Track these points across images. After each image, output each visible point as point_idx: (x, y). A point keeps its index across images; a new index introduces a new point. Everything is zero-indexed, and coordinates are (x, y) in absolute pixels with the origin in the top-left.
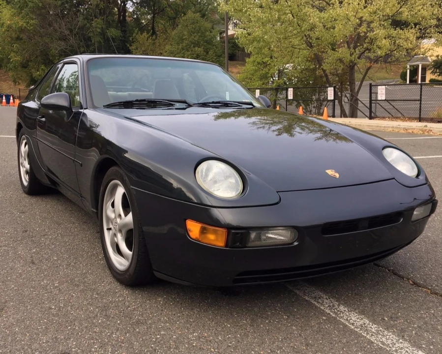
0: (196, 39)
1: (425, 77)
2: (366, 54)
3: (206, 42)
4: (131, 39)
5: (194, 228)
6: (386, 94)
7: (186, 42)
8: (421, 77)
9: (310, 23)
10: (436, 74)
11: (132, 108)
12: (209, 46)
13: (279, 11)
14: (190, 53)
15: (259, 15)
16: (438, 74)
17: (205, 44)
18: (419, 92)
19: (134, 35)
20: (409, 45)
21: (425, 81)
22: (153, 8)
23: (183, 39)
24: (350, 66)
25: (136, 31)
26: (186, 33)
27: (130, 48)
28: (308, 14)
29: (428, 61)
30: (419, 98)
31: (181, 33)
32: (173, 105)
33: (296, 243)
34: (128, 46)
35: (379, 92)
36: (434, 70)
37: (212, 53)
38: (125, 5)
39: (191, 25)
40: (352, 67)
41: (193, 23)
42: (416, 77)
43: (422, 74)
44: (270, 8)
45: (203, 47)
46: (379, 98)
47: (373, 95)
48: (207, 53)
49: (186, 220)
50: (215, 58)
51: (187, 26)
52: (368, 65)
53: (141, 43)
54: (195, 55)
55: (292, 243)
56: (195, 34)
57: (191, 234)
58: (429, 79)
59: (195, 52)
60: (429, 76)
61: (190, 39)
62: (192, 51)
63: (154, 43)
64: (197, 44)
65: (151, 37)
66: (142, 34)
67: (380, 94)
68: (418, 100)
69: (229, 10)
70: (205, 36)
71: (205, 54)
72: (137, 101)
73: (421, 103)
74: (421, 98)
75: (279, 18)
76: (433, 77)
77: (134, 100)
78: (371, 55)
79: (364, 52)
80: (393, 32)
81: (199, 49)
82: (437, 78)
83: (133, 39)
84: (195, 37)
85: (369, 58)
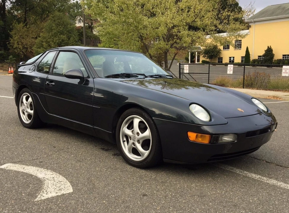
0: (61, 29)
1: (199, 59)
2: (174, 45)
3: (68, 31)
4: (11, 27)
5: (192, 136)
6: (189, 69)
7: (55, 31)
8: (197, 59)
9: (143, 25)
10: (205, 58)
11: (118, 78)
12: (70, 34)
13: (124, 16)
14: (57, 38)
15: (113, 18)
16: (207, 57)
17: (68, 33)
18: (208, 69)
19: (13, 24)
20: (201, 41)
21: (199, 61)
22: (25, 6)
23: (52, 29)
24: (165, 52)
25: (15, 22)
26: (54, 25)
27: (10, 33)
28: (142, 19)
29: (201, 49)
30: (208, 72)
31: (50, 25)
32: (137, 76)
33: (236, 141)
34: (9, 31)
35: (185, 68)
36: (204, 55)
37: (72, 39)
38: (4, 3)
39: (58, 20)
40: (166, 52)
41: (59, 19)
42: (194, 59)
43: (197, 57)
44: (119, 14)
45: (66, 35)
46: (185, 72)
47: (181, 70)
48: (69, 39)
49: (187, 132)
50: (75, 42)
51: (55, 21)
52: (176, 52)
53: (18, 30)
54: (61, 40)
55: (234, 141)
56: (60, 26)
57: (190, 139)
58: (202, 60)
59: (61, 38)
60: (202, 59)
61: (57, 30)
62: (59, 37)
63: (28, 31)
64: (62, 33)
65: (25, 27)
66: (19, 24)
67: (185, 70)
68: (208, 74)
69: (91, 13)
70: (67, 28)
71: (68, 39)
72: (121, 74)
73: (209, 75)
74: (209, 72)
75: (125, 21)
76: (204, 59)
77: (120, 73)
78: (178, 46)
79: (173, 44)
80: (191, 33)
81: (64, 36)
82: (206, 60)
83: (12, 27)
84: (60, 28)
85: (176, 47)
